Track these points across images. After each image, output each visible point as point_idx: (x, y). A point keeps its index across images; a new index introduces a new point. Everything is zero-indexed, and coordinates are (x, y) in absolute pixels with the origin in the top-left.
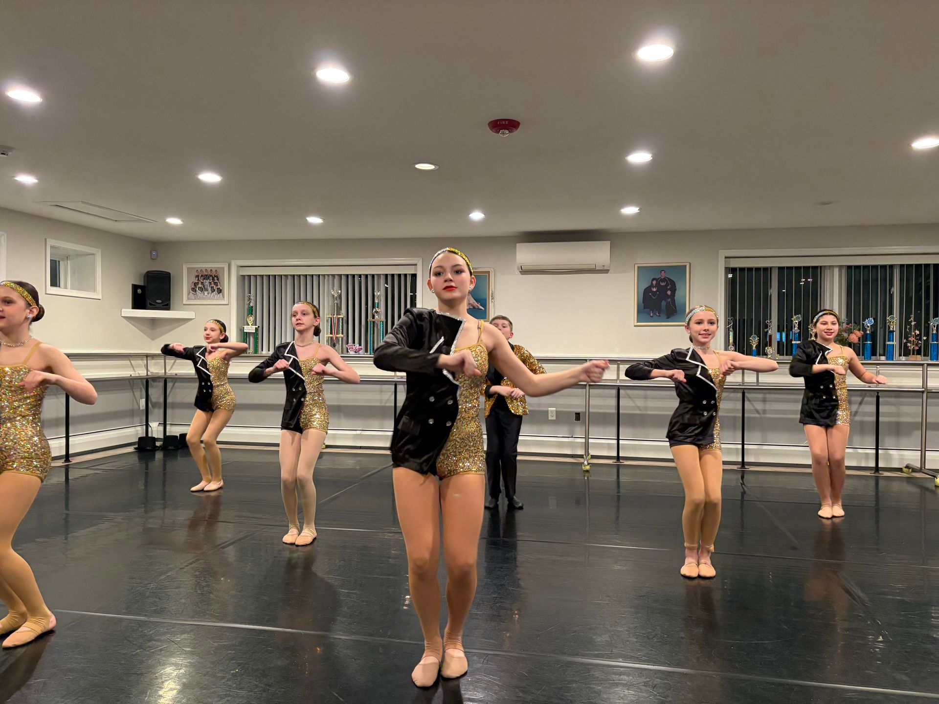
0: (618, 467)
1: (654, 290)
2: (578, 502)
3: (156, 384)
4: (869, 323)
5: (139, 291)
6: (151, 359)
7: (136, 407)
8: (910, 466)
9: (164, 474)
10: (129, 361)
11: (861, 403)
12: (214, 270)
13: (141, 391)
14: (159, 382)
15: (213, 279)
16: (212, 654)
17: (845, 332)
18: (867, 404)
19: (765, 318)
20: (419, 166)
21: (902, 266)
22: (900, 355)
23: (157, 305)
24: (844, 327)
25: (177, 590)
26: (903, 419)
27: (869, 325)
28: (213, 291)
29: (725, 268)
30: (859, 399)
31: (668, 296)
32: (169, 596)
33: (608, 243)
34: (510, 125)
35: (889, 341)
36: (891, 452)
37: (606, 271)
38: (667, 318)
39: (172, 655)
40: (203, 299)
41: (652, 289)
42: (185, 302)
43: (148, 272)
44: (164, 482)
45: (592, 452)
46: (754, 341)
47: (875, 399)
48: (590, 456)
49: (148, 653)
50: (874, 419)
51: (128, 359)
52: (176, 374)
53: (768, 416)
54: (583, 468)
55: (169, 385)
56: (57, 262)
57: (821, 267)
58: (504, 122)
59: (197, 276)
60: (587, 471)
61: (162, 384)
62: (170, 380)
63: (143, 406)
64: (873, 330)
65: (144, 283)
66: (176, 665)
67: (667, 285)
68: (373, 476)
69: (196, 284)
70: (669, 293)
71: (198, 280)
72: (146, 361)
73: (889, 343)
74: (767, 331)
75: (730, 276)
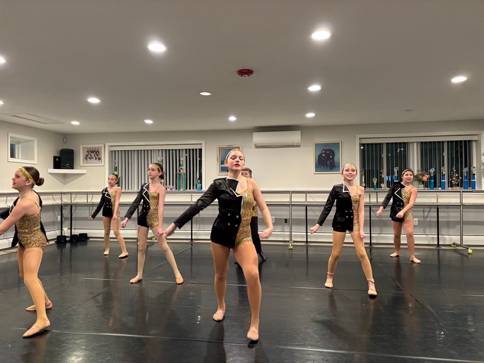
0: (307, 246)
1: (324, 155)
2: (287, 265)
3: (66, 208)
4: (432, 171)
5: (57, 159)
6: (64, 195)
7: (56, 220)
8: (455, 243)
9: (71, 255)
10: (52, 196)
11: (429, 212)
12: (96, 148)
13: (58, 212)
14: (68, 207)
15: (96, 153)
16: (96, 350)
17: (421, 176)
18: (432, 212)
19: (380, 169)
20: (202, 94)
21: (448, 142)
22: (448, 187)
23: (67, 167)
24: (420, 173)
25: (77, 316)
26: (451, 220)
27: (432, 172)
28: (96, 159)
29: (359, 143)
30: (428, 209)
31: (331, 159)
32: (73, 319)
33: (300, 132)
34: (249, 72)
35: (442, 180)
36: (445, 236)
37: (299, 146)
38: (330, 170)
39: (75, 350)
40: (91, 163)
41: (322, 154)
42: (81, 165)
43: (62, 150)
44: (71, 259)
45: (294, 239)
46: (375, 181)
47: (436, 210)
48: (292, 241)
49: (62, 349)
50: (436, 219)
51: (51, 195)
52: (77, 203)
53: (382, 219)
54: (289, 247)
55: (73, 208)
56: (14, 145)
57: (407, 142)
58: (245, 71)
59: (88, 151)
60: (291, 249)
61: (69, 208)
62: (74, 205)
63: (59, 219)
64: (434, 174)
65: (60, 155)
66: (76, 355)
67: (330, 153)
68: (180, 254)
69: (87, 156)
70: (331, 157)
71: (88, 153)
72: (61, 196)
73: (442, 181)
74: (382, 176)
75: (362, 148)
